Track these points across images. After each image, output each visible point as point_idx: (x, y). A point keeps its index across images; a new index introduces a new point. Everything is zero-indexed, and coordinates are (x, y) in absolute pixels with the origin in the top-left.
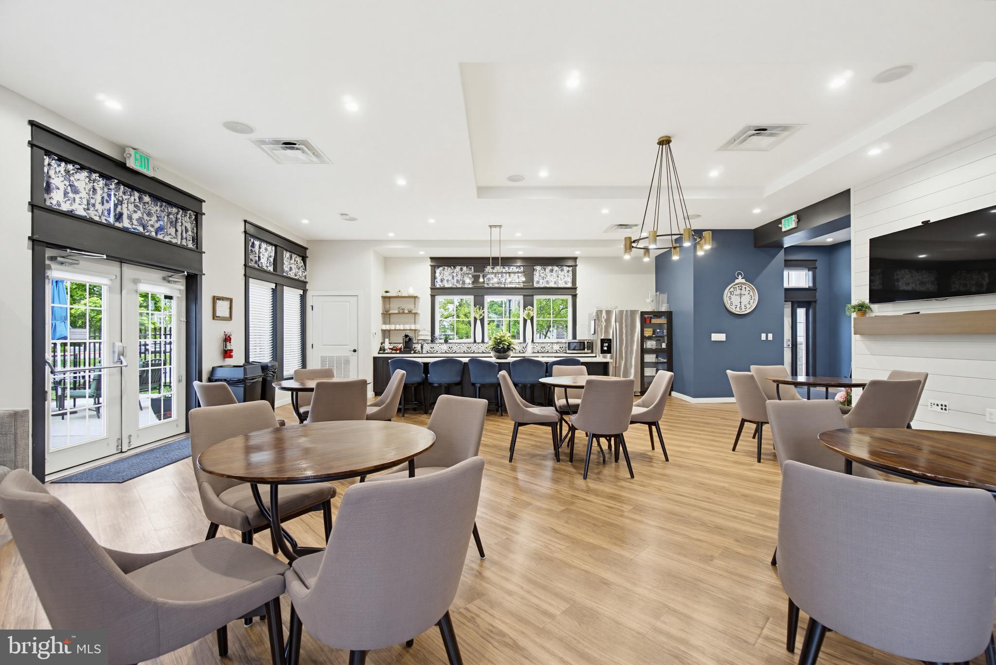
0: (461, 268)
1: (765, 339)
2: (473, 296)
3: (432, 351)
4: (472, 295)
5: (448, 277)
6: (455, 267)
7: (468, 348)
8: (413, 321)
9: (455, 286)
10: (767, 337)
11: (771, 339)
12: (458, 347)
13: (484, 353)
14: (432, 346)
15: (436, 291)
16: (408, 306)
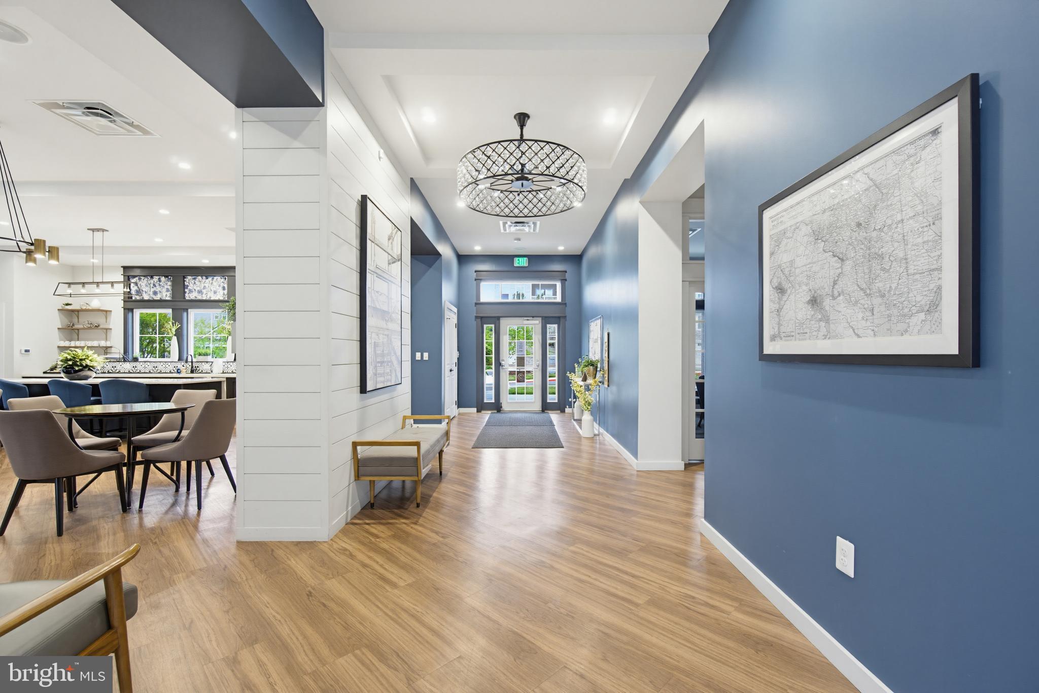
0: (159, 279)
1: (420, 359)
2: (171, 310)
3: (114, 371)
4: (169, 308)
5: (147, 288)
6: (152, 277)
7: (154, 367)
8: (104, 336)
9: (151, 299)
10: (422, 356)
11: (427, 359)
12: (143, 366)
13: (172, 373)
14: (134, 365)
15: (130, 304)
16: (99, 320)
